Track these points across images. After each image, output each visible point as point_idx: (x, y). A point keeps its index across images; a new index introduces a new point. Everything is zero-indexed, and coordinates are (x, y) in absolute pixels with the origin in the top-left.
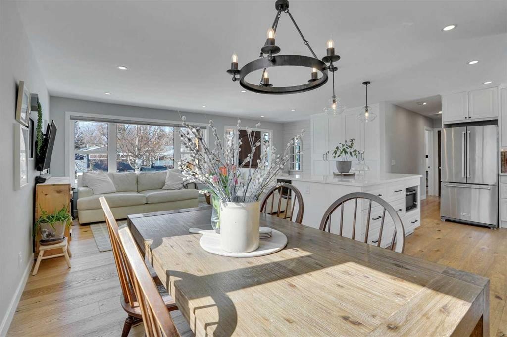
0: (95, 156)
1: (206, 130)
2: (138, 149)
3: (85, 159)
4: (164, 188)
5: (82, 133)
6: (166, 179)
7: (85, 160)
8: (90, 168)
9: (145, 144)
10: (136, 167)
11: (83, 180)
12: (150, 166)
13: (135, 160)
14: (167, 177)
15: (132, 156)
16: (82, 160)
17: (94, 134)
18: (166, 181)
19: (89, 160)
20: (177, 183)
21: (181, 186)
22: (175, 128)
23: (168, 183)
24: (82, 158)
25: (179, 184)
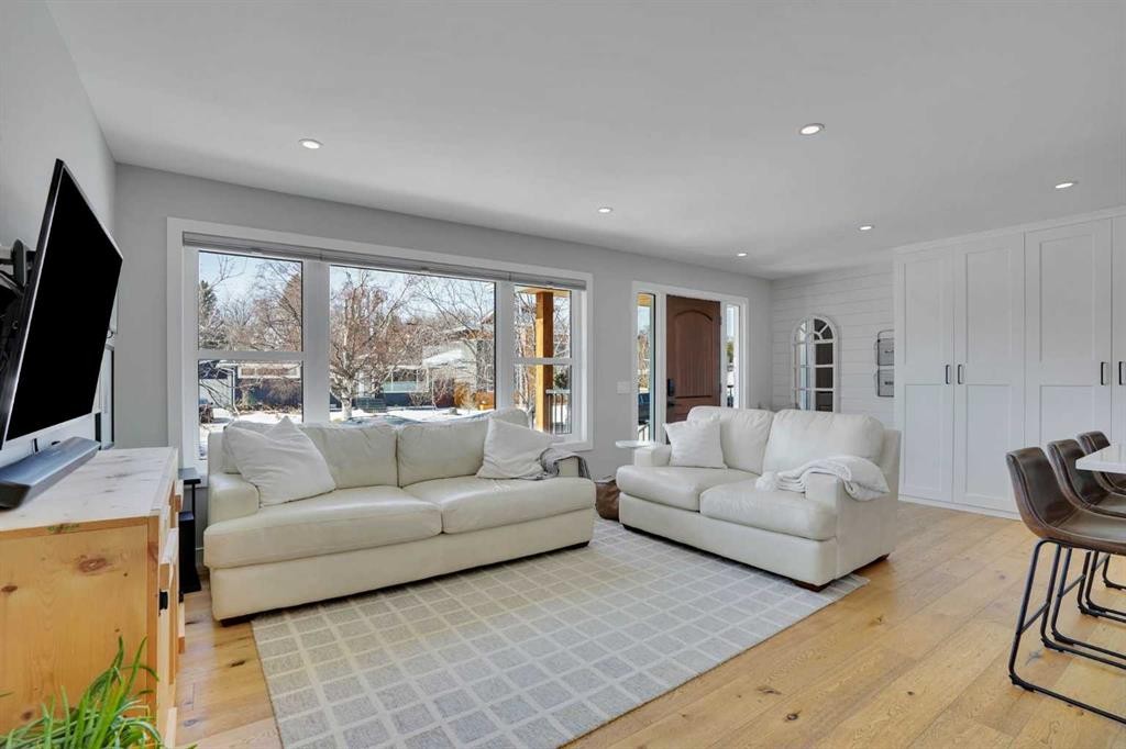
0: (252, 372)
1: (584, 294)
2: (348, 357)
3: (229, 378)
4: (481, 472)
5: (222, 322)
6: (486, 443)
7: (229, 380)
8: (245, 401)
9: (364, 344)
10: (344, 396)
11: (224, 448)
12: (373, 396)
13: (340, 381)
14: (489, 436)
15: (334, 371)
16: (224, 381)
17: (249, 323)
18: (486, 450)
19: (238, 381)
20: (520, 457)
21: (537, 467)
22: (498, 282)
23: (494, 456)
24: (223, 375)
25: (527, 461)
